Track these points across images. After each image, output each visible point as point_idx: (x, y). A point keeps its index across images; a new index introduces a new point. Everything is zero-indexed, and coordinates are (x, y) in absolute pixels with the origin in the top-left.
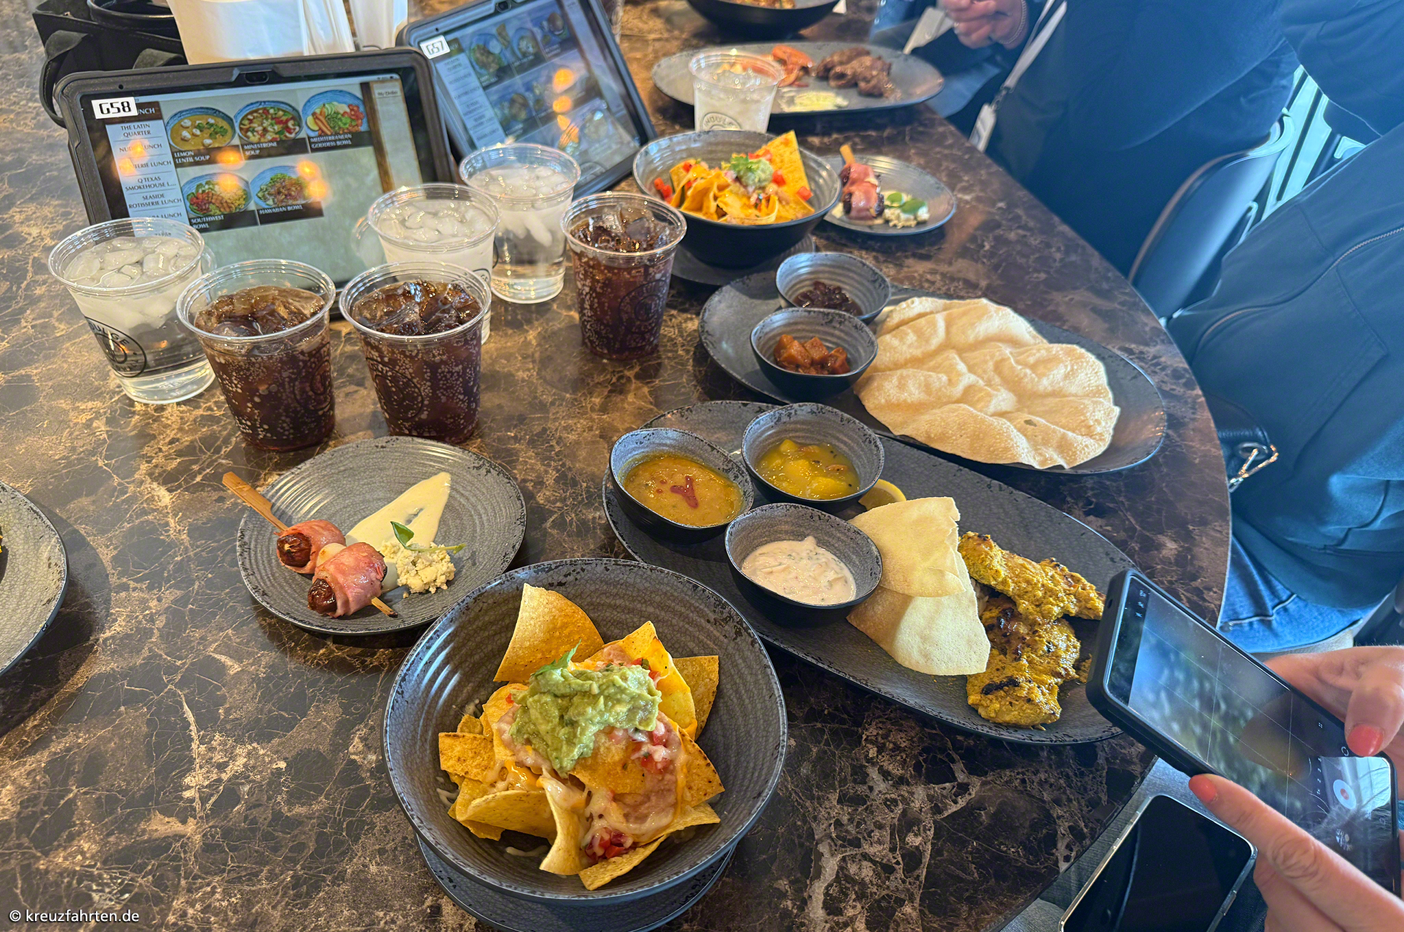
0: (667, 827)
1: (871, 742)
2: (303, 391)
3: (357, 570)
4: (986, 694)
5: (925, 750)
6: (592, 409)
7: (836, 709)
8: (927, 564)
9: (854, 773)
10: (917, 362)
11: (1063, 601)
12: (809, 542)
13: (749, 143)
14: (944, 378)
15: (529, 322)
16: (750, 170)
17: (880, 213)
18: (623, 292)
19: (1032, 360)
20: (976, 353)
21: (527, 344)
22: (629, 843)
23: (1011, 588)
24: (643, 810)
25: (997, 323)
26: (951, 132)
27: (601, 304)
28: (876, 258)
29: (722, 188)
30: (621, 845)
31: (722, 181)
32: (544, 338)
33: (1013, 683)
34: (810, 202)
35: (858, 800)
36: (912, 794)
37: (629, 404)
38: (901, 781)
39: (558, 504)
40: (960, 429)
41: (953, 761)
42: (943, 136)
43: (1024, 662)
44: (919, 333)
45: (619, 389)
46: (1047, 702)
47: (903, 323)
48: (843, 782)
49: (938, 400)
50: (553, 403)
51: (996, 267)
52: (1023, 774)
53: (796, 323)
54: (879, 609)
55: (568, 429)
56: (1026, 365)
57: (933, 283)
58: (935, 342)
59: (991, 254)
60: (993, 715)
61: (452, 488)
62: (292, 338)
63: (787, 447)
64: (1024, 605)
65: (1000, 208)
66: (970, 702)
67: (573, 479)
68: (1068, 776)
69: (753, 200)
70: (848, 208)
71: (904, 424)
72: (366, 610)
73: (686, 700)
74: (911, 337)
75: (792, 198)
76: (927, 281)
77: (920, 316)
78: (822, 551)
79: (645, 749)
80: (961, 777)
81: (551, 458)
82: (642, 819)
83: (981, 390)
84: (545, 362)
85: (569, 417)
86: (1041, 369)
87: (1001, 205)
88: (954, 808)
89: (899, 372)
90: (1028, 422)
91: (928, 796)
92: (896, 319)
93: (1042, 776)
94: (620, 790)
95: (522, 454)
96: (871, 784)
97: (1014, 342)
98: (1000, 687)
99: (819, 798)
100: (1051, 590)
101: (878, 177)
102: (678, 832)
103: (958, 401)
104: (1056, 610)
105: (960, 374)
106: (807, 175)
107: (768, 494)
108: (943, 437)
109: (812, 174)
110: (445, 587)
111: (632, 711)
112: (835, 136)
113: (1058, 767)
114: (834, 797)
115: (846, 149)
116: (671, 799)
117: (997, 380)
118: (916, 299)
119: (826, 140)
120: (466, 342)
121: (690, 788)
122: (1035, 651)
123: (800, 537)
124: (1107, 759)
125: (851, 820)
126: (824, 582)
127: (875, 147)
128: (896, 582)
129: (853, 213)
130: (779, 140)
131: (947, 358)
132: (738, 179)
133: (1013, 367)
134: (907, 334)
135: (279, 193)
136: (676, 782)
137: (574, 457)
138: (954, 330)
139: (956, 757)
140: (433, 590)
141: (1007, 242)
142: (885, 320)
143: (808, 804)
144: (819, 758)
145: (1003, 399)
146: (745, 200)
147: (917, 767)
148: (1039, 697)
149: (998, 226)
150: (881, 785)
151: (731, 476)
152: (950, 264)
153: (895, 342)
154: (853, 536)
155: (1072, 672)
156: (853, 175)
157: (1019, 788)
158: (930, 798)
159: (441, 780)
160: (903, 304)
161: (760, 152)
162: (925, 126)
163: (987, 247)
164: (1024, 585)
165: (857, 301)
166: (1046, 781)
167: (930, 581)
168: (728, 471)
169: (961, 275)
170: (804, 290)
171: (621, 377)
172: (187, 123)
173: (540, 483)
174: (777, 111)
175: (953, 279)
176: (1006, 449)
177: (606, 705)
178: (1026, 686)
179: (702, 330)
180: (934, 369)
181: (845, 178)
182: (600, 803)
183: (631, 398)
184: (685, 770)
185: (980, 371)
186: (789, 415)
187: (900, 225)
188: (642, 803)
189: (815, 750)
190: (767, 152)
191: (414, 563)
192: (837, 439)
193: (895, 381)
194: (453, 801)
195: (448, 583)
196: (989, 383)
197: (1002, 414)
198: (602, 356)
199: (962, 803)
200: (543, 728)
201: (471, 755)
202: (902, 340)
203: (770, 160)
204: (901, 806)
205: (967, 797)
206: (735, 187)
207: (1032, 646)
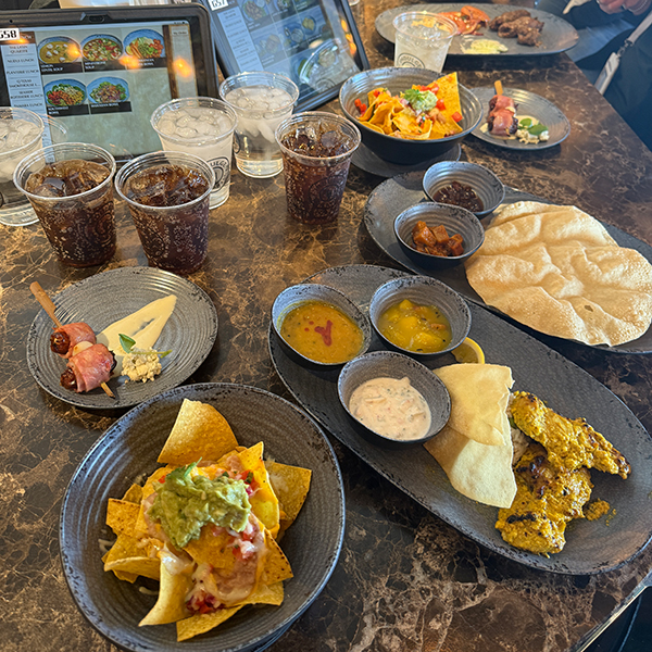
0: (245, 599)
1: (421, 542)
2: (90, 232)
3: (92, 364)
4: (510, 522)
5: (459, 554)
6: (283, 259)
7: (402, 511)
8: (483, 417)
9: (403, 564)
10: (514, 250)
11: (582, 457)
12: (405, 382)
13: (424, 78)
14: (531, 266)
15: (256, 191)
16: (418, 99)
17: (514, 132)
18: (312, 182)
19: (600, 258)
20: (559, 248)
21: (251, 206)
22: (217, 605)
23: (545, 442)
24: (230, 584)
25: (580, 227)
26: (579, 75)
27: (298, 188)
28: (505, 165)
29: (397, 111)
30: (210, 605)
31: (398, 106)
32: (262, 203)
33: (531, 517)
34: (460, 123)
35: (401, 586)
36: (442, 587)
37: (309, 257)
38: (437, 575)
39: (244, 326)
40: (534, 307)
41: (478, 566)
42: (573, 77)
43: (544, 500)
44: (520, 228)
45: (303, 246)
46: (555, 537)
47: (510, 219)
48: (393, 570)
49: (523, 282)
50: (257, 251)
51: (592, 179)
52: (530, 585)
53: (430, 213)
54: (445, 442)
55: (263, 271)
56: (595, 261)
57: (543, 187)
58: (531, 236)
59: (591, 169)
60: (511, 540)
61: (176, 307)
62: (84, 198)
63: (405, 305)
64: (553, 456)
65: (604, 135)
66: (497, 527)
67: (258, 308)
68: (563, 593)
69: (418, 120)
70: (491, 127)
71: (495, 297)
72: (98, 390)
73: (273, 508)
74: (514, 231)
75: (448, 119)
76: (539, 185)
77: (524, 215)
78: (412, 389)
79: (236, 542)
80: (481, 580)
81: (247, 291)
82: (229, 590)
83: (557, 277)
84: (260, 220)
85: (266, 262)
86: (606, 266)
87: (605, 132)
88: (471, 604)
89: (498, 257)
90: (588, 308)
91: (454, 591)
92: (505, 215)
93: (544, 589)
94: (217, 566)
95: (229, 286)
96: (414, 574)
97: (591, 242)
98: (521, 519)
99: (373, 579)
100: (575, 447)
101: (516, 106)
102: (251, 605)
103: (539, 285)
104: (576, 463)
105: (543, 264)
106: (461, 103)
107: (381, 344)
108: (520, 312)
109: (465, 103)
110: (153, 379)
111: (228, 516)
112: (495, 72)
113: (557, 584)
114: (384, 580)
115: (498, 84)
116: (251, 580)
117: (572, 270)
118: (522, 203)
119: (488, 74)
120: (194, 212)
121: (268, 572)
122: (554, 492)
123: (400, 377)
124: (597, 584)
125: (392, 601)
126: (408, 414)
127: (521, 83)
128: (459, 424)
129: (494, 131)
130: (447, 77)
131: (537, 250)
132: (410, 105)
133: (584, 263)
134: (511, 228)
135: (104, 94)
136: (256, 568)
137: (262, 291)
138: (547, 228)
139: (481, 563)
140: (144, 381)
141: (604, 161)
142: (497, 215)
143: (364, 582)
144: (380, 548)
145: (573, 287)
146: (412, 120)
147: (451, 566)
148: (548, 532)
149: (600, 148)
150: (420, 576)
151: (360, 324)
152: (558, 173)
153: (501, 234)
154: (436, 383)
155: (580, 513)
156: (498, 104)
157: (525, 596)
158: (455, 593)
159: (104, 532)
160: (513, 206)
161: (430, 86)
162: (561, 69)
163: (588, 163)
164: (555, 441)
165: (481, 198)
166: (546, 594)
167: (482, 430)
168: (358, 320)
169: (565, 183)
170: (445, 187)
171: (307, 237)
172: (50, 46)
173: (235, 309)
174: (454, 53)
175: (558, 185)
176: (566, 328)
177: (210, 509)
178: (540, 521)
179: (366, 210)
180: (525, 258)
181: (493, 105)
182: (202, 572)
183: (310, 253)
184: (265, 560)
185: (560, 262)
186: (410, 283)
187: (527, 142)
188: (230, 578)
189: (379, 541)
190: (436, 86)
191: (134, 361)
192: (442, 304)
193: (494, 264)
194: (108, 548)
195: (156, 376)
196: (565, 273)
197: (570, 298)
198: (298, 220)
199: (478, 600)
200: (168, 515)
201: (128, 517)
202: (506, 232)
203: (436, 93)
204: (431, 595)
205: (483, 597)
206: (407, 110)
207: (554, 490)
